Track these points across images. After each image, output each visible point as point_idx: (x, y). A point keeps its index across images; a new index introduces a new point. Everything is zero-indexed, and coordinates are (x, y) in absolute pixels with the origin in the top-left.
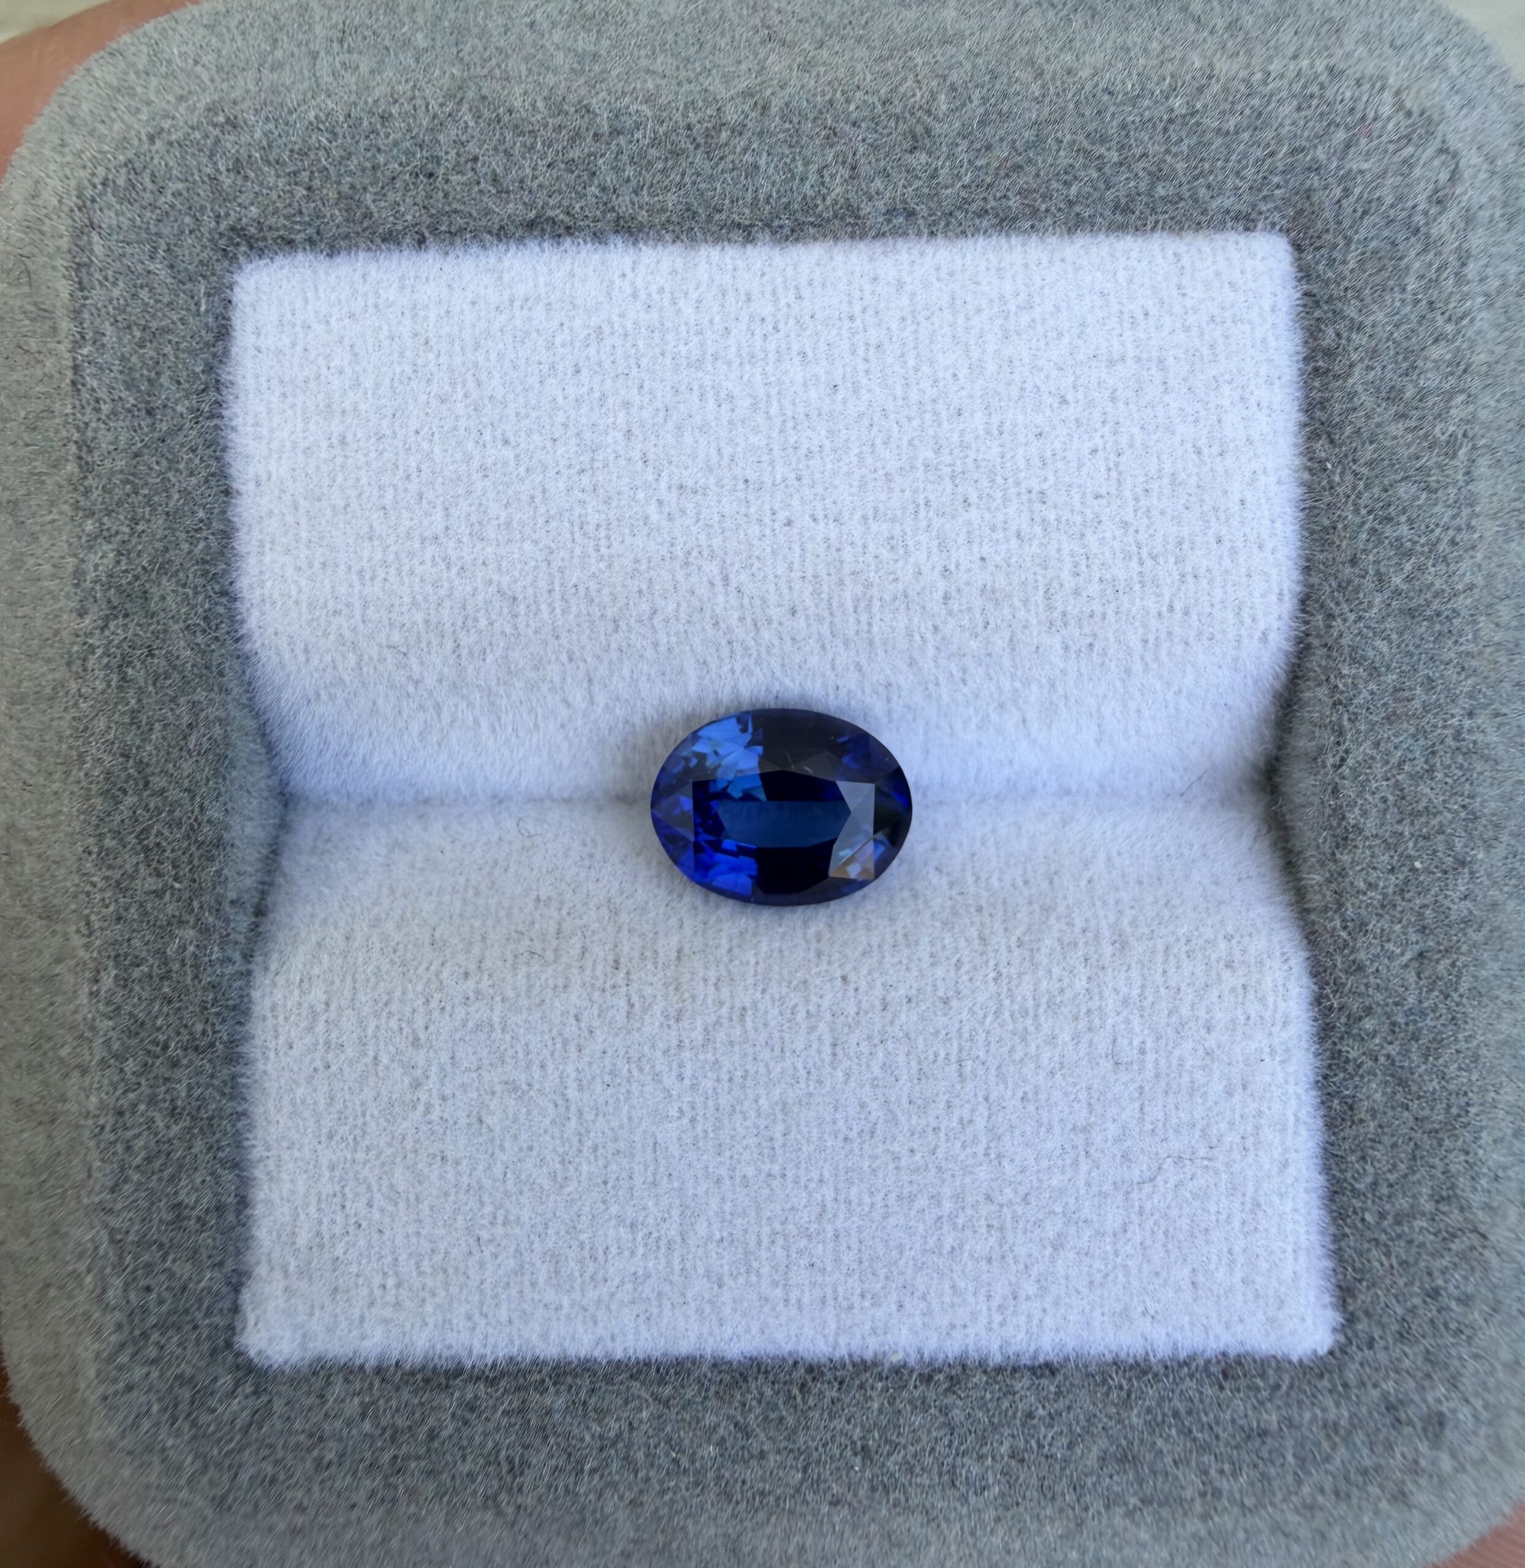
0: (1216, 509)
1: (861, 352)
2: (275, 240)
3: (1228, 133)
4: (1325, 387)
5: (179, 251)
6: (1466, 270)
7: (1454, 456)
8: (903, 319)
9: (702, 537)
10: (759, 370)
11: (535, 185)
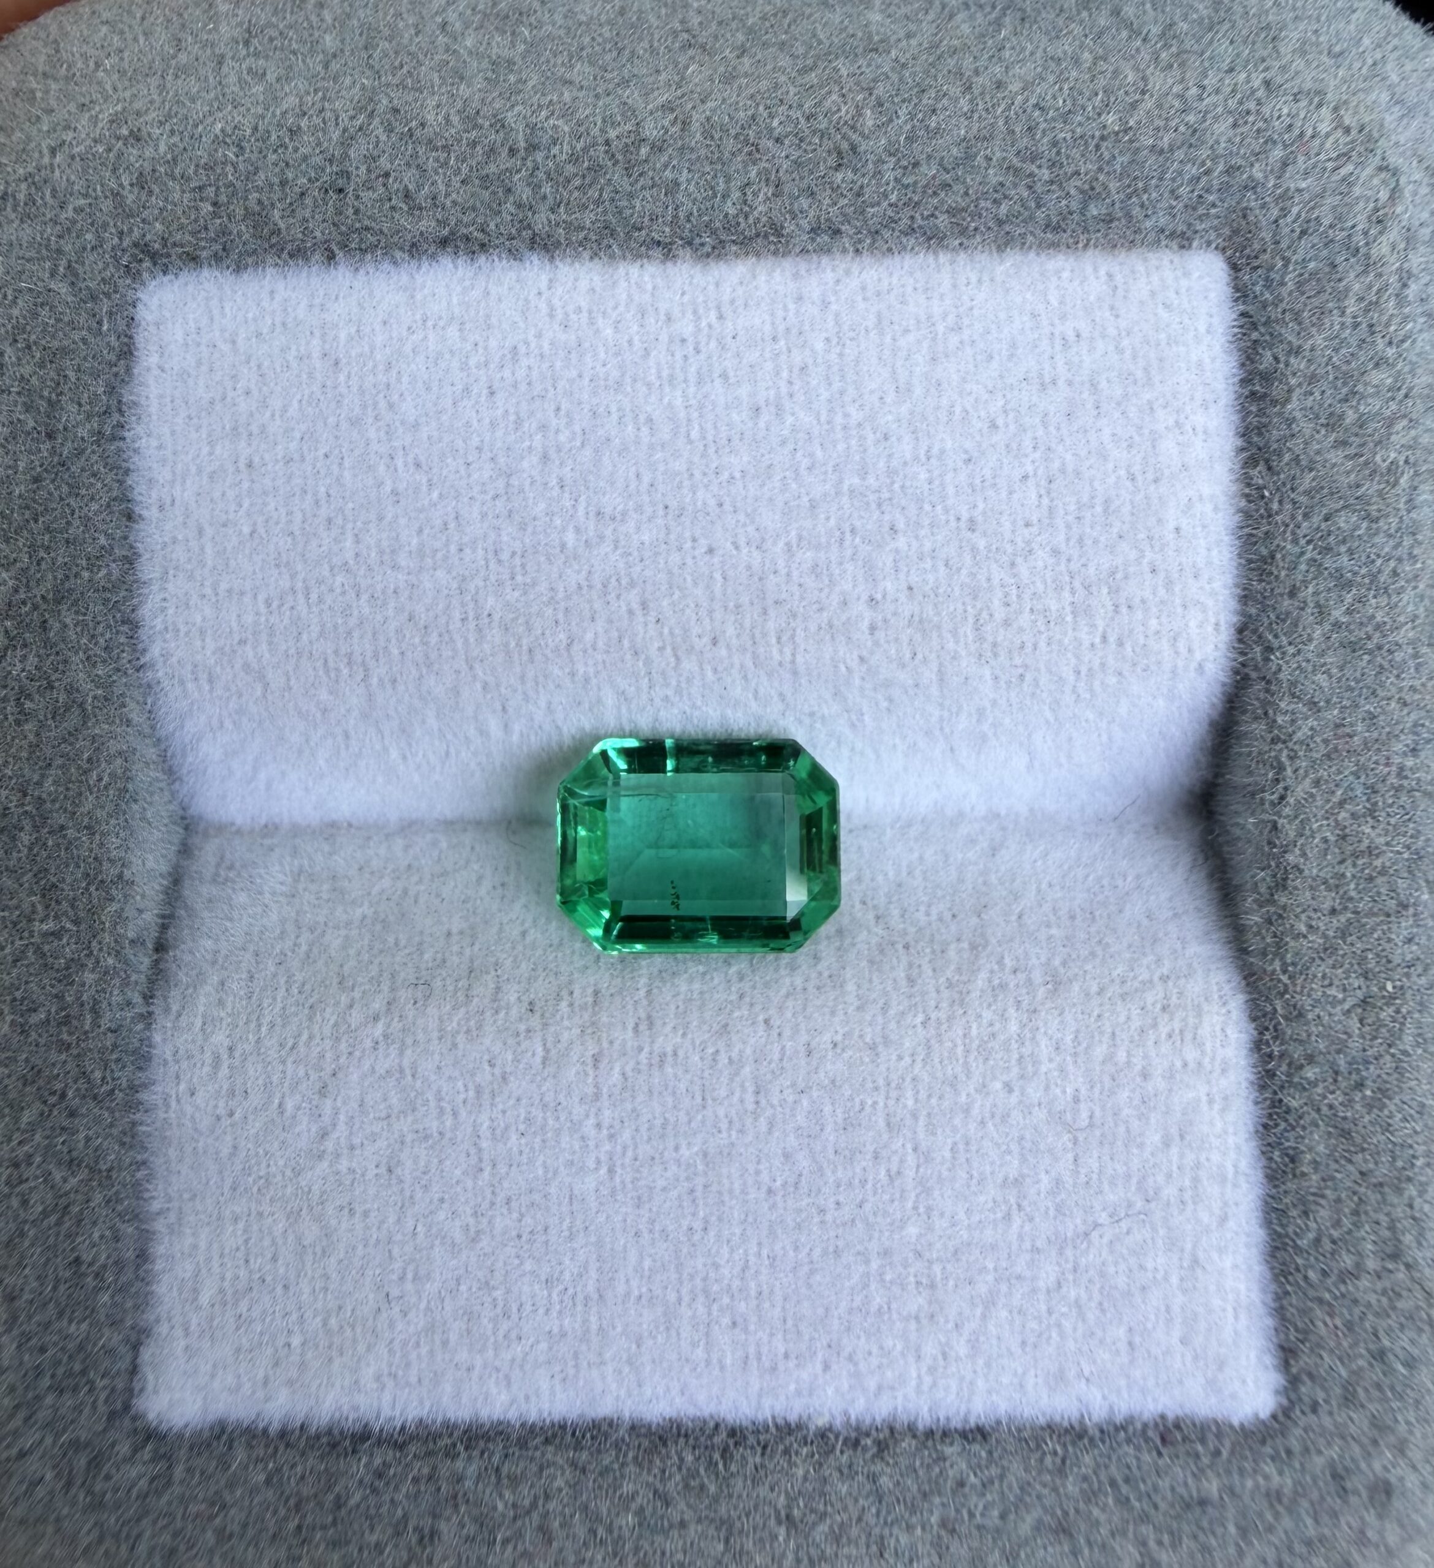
0: (1150, 538)
1: (785, 374)
2: (180, 257)
3: (1162, 152)
4: (1261, 413)
5: (81, 271)
6: (1407, 292)
7: (1396, 484)
8: (827, 339)
9: (621, 565)
10: (679, 393)
11: (448, 203)
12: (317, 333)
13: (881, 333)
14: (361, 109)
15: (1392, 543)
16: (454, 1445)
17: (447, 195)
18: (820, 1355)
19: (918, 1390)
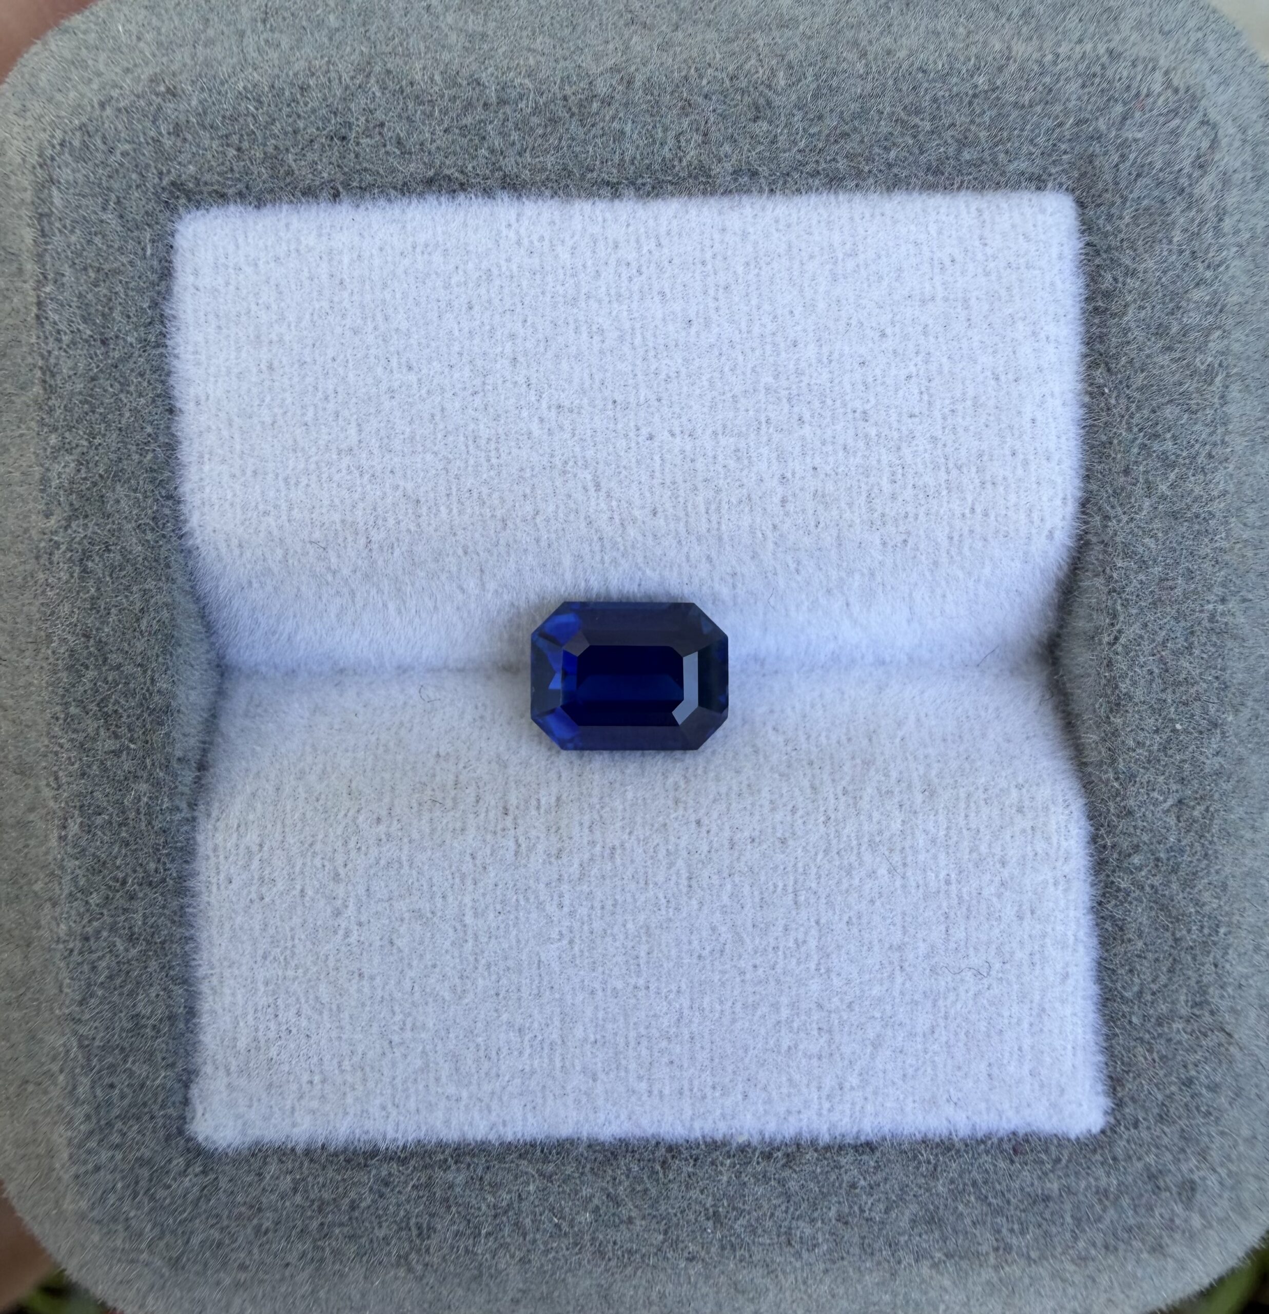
0: (1010, 427)
2: (209, 194)
3: (1023, 106)
5: (128, 204)
6: (1223, 225)
7: (1210, 383)
8: (747, 264)
9: (577, 449)
10: (625, 307)
11: (433, 147)
12: (325, 257)
13: (791, 259)
14: (359, 70)
15: (1208, 430)
16: (446, 1160)
17: (433, 141)
18: (740, 1086)
19: (820, 1115)
